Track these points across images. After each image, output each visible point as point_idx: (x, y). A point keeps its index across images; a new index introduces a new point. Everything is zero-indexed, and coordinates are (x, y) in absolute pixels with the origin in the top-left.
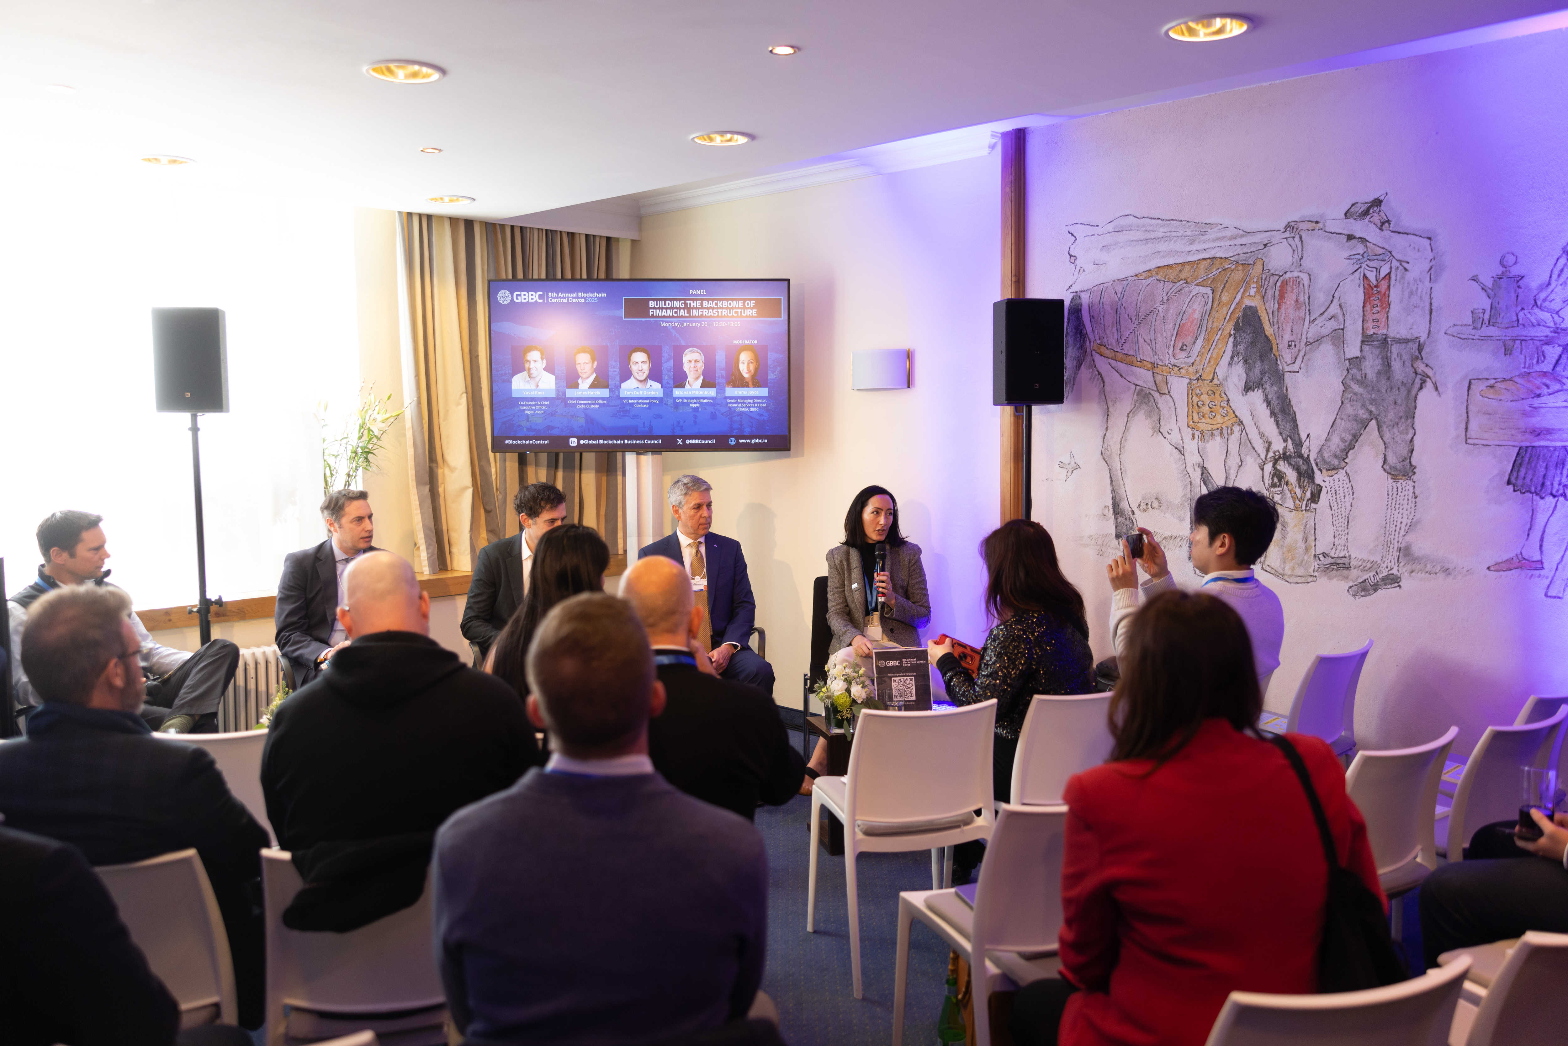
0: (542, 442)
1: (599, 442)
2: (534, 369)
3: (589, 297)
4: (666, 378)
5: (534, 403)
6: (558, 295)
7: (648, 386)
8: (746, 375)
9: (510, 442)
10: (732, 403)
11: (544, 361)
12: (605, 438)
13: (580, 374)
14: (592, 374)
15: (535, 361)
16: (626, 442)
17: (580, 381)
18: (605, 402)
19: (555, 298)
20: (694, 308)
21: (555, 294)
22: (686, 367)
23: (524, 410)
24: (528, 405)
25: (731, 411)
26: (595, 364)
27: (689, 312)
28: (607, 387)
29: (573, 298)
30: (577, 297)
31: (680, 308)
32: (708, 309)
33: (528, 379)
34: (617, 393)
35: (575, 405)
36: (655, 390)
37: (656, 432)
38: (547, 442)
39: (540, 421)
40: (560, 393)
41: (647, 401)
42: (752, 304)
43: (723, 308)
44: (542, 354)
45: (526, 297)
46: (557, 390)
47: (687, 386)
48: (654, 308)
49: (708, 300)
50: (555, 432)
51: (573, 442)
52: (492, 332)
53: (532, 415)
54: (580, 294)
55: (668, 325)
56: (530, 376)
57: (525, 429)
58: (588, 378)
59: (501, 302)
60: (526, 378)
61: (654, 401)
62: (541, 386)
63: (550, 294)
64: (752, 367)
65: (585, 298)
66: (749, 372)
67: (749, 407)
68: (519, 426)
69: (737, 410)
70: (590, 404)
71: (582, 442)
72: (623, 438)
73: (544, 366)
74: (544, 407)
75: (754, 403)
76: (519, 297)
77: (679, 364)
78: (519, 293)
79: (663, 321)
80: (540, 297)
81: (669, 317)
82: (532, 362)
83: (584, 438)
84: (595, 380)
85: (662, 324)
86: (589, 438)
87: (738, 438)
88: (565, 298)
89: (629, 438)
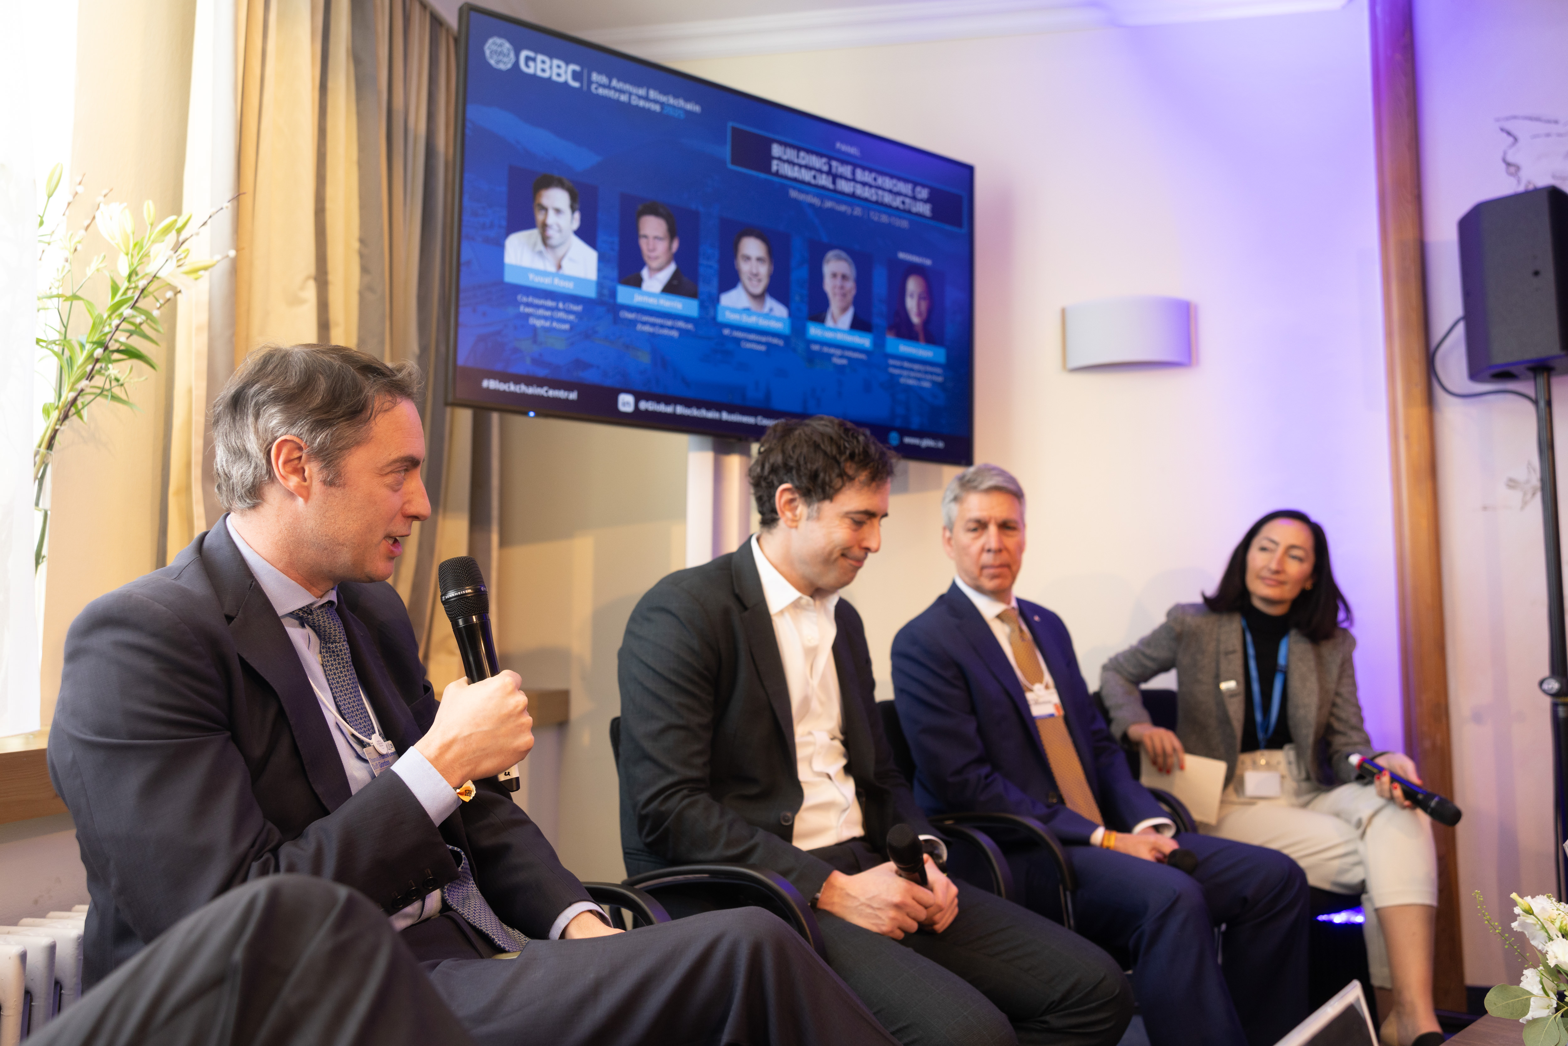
0: (561, 394)
1: (675, 409)
2: (555, 227)
3: (669, 105)
4: (797, 298)
5: (550, 303)
6: (610, 81)
7: (766, 310)
8: (915, 320)
9: (491, 384)
10: (895, 367)
11: (577, 215)
12: (688, 404)
13: (646, 259)
14: (668, 263)
15: (558, 211)
16: (725, 416)
17: (645, 273)
18: (690, 326)
19: (604, 86)
20: (842, 177)
21: (604, 79)
22: (829, 285)
23: (528, 315)
24: (538, 307)
25: (892, 383)
26: (675, 245)
27: (834, 183)
28: (692, 294)
29: (640, 97)
30: (646, 98)
31: (820, 171)
32: (864, 184)
33: (540, 246)
34: (712, 313)
35: (633, 323)
36: (778, 319)
37: (777, 404)
38: (573, 396)
39: (559, 345)
40: (606, 292)
41: (764, 339)
42: (923, 193)
43: (884, 190)
44: (574, 198)
45: (547, 67)
46: (600, 284)
47: (829, 322)
48: (780, 159)
49: (864, 168)
50: (591, 377)
51: (626, 402)
52: (468, 125)
53: (545, 329)
54: (653, 94)
55: (802, 197)
56: (545, 240)
57: (528, 361)
58: (660, 269)
59: (492, 62)
60: (535, 245)
61: (775, 341)
62: (569, 268)
63: (595, 77)
64: (924, 305)
65: (662, 104)
66: (919, 314)
67: (919, 379)
68: (516, 350)
69: (902, 380)
70: (662, 326)
71: (644, 405)
72: (719, 408)
73: (576, 225)
74: (571, 317)
75: (926, 373)
76: (531, 64)
77: (817, 277)
78: (531, 54)
79: (794, 188)
80: (576, 76)
81: (803, 182)
82: (551, 213)
83: (648, 397)
84: (675, 276)
85: (793, 194)
86: (658, 399)
87: (904, 432)
88: (621, 91)
89: (731, 410)
